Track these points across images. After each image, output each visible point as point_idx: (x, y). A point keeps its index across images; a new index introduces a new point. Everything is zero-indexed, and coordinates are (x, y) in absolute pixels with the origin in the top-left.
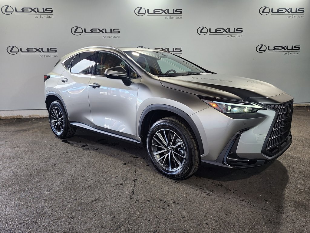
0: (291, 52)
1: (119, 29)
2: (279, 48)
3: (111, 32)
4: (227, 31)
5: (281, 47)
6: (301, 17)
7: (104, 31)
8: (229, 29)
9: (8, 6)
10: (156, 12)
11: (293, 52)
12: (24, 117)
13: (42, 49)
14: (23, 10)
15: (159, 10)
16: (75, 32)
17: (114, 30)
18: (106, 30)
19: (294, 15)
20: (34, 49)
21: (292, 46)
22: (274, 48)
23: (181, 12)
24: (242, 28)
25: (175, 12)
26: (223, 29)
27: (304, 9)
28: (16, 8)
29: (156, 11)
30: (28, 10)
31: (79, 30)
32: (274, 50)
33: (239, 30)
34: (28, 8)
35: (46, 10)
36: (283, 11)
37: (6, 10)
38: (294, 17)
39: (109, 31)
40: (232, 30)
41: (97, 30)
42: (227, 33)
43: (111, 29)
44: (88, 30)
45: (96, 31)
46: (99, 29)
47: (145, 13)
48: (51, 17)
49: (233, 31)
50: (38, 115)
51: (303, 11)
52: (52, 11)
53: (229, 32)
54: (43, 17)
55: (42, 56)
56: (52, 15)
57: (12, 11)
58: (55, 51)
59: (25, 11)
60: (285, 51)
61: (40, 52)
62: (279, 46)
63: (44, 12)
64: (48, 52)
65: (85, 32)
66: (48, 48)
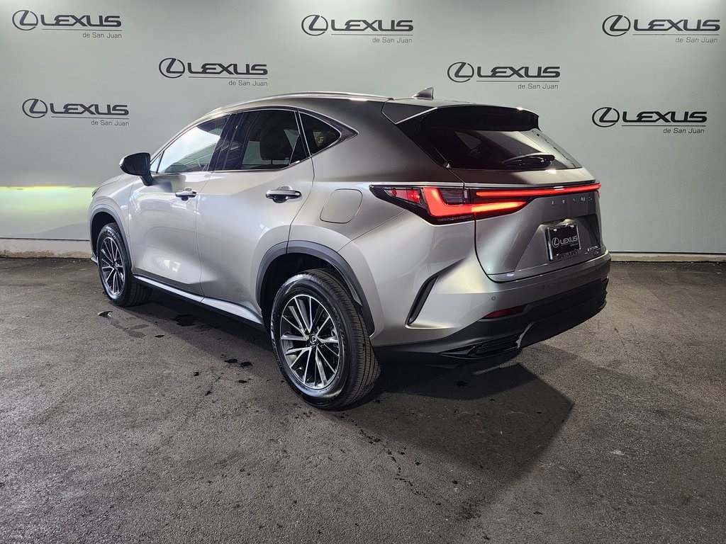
0: (682, 128)
1: (265, 65)
2: (651, 117)
3: (248, 73)
4: (522, 72)
5: (658, 113)
6: (712, 41)
7: (231, 69)
8: (527, 69)
9: (27, 12)
10: (352, 28)
11: (687, 127)
12: (56, 255)
13: (97, 107)
14: (58, 21)
15: (360, 21)
16: (168, 70)
17: (253, 68)
18: (235, 66)
19: (692, 37)
20: (79, 107)
21: (687, 113)
22: (640, 116)
23: (411, 28)
24: (559, 68)
25: (396, 28)
26: (511, 68)
27: (718, 21)
28: (42, 17)
29: (351, 23)
30: (68, 21)
31: (177, 67)
32: (639, 120)
33: (551, 72)
34: (68, 16)
35: (106, 20)
36: (663, 25)
37: (22, 21)
38: (693, 41)
39: (242, 69)
40: (533, 72)
41: (217, 67)
42: (522, 79)
43: (248, 66)
44: (197, 67)
45: (215, 69)
46: (220, 65)
47: (326, 30)
48: (117, 36)
49: (536, 75)
51: (717, 28)
52: (119, 24)
53: (527, 75)
54: (100, 36)
55: (96, 123)
56: (118, 33)
57: (35, 23)
58: (123, 112)
59: (61, 23)
60: (668, 124)
61: (92, 113)
62: (652, 113)
63: (101, 25)
64: (109, 113)
65: (190, 71)
66: (109, 106)
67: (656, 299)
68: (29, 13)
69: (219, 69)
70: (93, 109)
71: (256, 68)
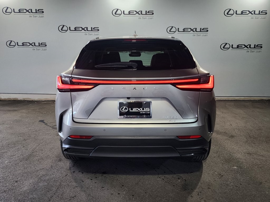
0: (253, 50)
1: (98, 28)
2: (242, 46)
3: (92, 30)
4: (194, 30)
5: (244, 45)
6: (264, 18)
8: (196, 29)
9: (8, 8)
10: (131, 14)
11: (256, 50)
12: (19, 99)
13: (34, 43)
15: (134, 11)
16: (62, 30)
17: (94, 29)
18: (87, 28)
20: (28, 43)
21: (255, 45)
22: (238, 46)
23: (153, 14)
24: (208, 28)
25: (147, 14)
26: (190, 29)
27: (267, 11)
28: (14, 9)
29: (131, 12)
30: (24, 11)
31: (65, 28)
32: (237, 48)
33: (205, 30)
34: (24, 9)
35: (38, 11)
36: (246, 13)
37: (6, 11)
38: (257, 18)
40: (198, 30)
41: (80, 28)
42: (194, 33)
43: (92, 28)
44: (72, 28)
46: (81, 28)
47: (121, 14)
48: (42, 17)
49: (200, 31)
50: (31, 99)
51: (266, 13)
52: (43, 12)
53: (196, 31)
54: (36, 17)
55: (34, 49)
56: (43, 16)
57: (11, 12)
58: (45, 45)
59: (21, 12)
60: (248, 49)
61: (33, 46)
62: (242, 45)
63: (36, 12)
64: (39, 46)
65: (70, 30)
66: (39, 43)
67: (245, 114)
68: (9, 8)
69: (81, 29)
70: (33, 44)
71: (95, 28)
